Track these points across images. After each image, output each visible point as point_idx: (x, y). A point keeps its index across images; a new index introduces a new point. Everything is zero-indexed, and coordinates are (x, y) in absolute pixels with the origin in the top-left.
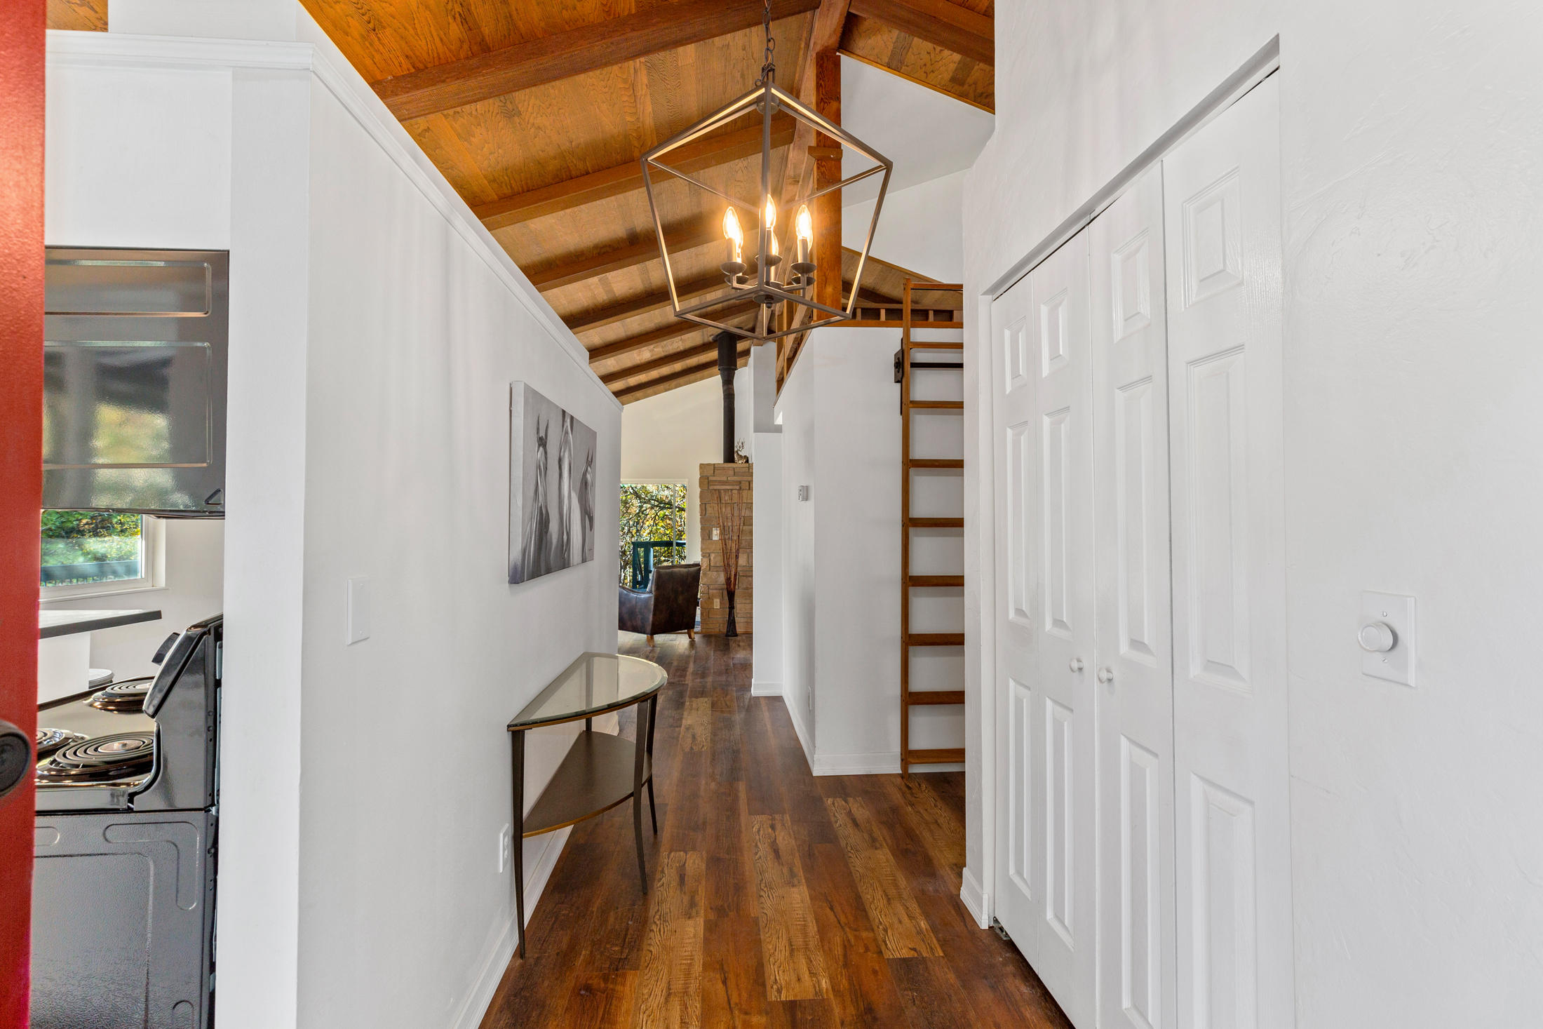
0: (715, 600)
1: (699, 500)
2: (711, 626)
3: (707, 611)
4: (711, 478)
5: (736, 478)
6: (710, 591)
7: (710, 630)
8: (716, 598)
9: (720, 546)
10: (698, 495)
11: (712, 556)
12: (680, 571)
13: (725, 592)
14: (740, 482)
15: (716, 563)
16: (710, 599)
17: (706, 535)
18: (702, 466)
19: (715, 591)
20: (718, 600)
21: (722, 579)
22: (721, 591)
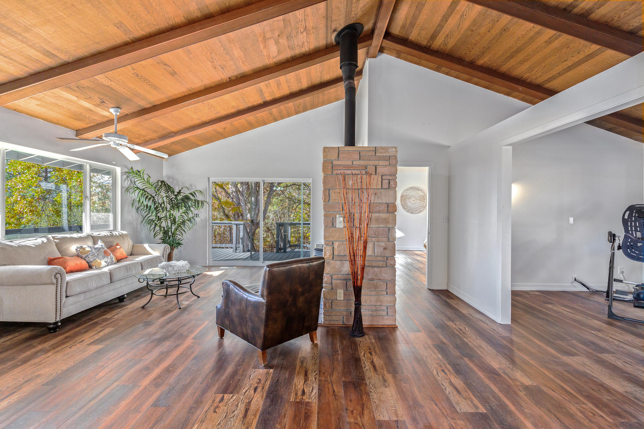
0: (339, 291)
1: (322, 185)
2: (334, 318)
3: (330, 301)
4: (335, 163)
5: (362, 163)
6: (334, 281)
7: (332, 323)
8: (340, 289)
9: (346, 235)
10: (322, 181)
11: (336, 245)
12: (300, 268)
13: (351, 283)
14: (366, 167)
15: (340, 252)
16: (333, 289)
17: (330, 223)
18: (326, 150)
19: (338, 281)
20: (342, 291)
21: (346, 268)
22: (345, 282)
